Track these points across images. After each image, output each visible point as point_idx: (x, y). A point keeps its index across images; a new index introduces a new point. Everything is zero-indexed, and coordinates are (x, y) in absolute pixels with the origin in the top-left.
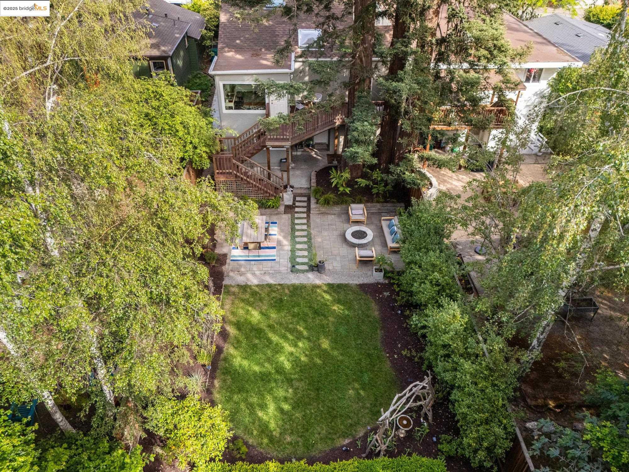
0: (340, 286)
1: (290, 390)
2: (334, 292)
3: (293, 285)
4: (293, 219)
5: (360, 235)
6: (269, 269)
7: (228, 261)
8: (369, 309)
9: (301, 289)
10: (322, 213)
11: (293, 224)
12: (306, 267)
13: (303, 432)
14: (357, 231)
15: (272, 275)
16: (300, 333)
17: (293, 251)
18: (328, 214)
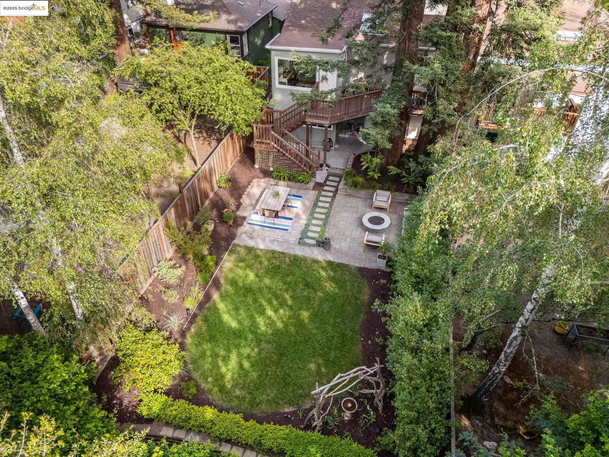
0: (340, 265)
1: (256, 350)
2: (331, 269)
3: (295, 256)
4: (319, 195)
5: (377, 221)
6: (279, 237)
7: (245, 223)
8: (359, 292)
9: (301, 261)
10: (348, 195)
11: (317, 200)
12: (313, 242)
13: (253, 390)
14: (376, 217)
15: (280, 243)
16: (285, 301)
17: (307, 225)
18: (354, 196)
